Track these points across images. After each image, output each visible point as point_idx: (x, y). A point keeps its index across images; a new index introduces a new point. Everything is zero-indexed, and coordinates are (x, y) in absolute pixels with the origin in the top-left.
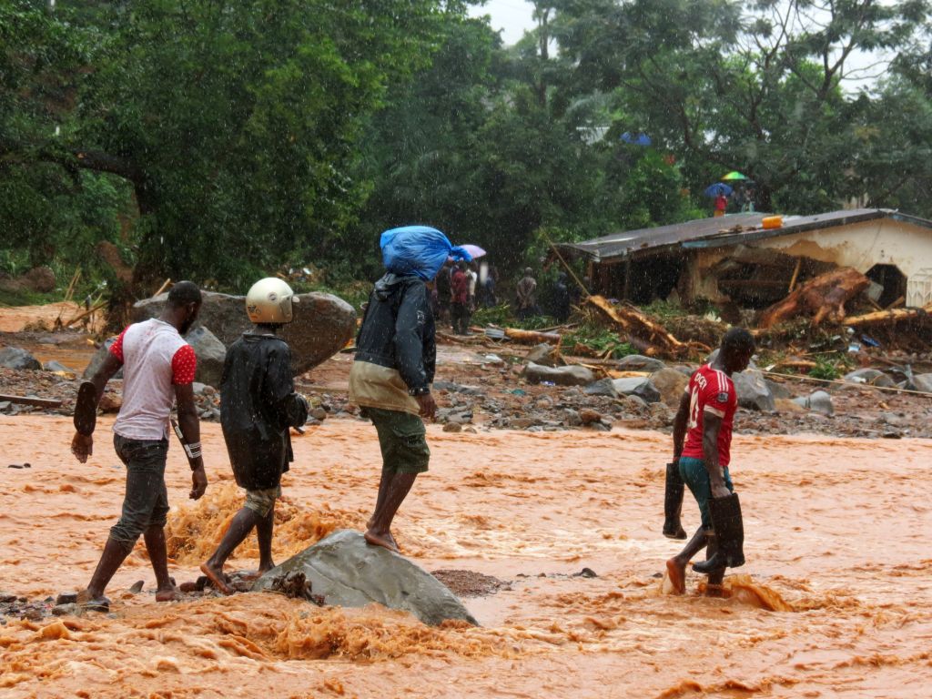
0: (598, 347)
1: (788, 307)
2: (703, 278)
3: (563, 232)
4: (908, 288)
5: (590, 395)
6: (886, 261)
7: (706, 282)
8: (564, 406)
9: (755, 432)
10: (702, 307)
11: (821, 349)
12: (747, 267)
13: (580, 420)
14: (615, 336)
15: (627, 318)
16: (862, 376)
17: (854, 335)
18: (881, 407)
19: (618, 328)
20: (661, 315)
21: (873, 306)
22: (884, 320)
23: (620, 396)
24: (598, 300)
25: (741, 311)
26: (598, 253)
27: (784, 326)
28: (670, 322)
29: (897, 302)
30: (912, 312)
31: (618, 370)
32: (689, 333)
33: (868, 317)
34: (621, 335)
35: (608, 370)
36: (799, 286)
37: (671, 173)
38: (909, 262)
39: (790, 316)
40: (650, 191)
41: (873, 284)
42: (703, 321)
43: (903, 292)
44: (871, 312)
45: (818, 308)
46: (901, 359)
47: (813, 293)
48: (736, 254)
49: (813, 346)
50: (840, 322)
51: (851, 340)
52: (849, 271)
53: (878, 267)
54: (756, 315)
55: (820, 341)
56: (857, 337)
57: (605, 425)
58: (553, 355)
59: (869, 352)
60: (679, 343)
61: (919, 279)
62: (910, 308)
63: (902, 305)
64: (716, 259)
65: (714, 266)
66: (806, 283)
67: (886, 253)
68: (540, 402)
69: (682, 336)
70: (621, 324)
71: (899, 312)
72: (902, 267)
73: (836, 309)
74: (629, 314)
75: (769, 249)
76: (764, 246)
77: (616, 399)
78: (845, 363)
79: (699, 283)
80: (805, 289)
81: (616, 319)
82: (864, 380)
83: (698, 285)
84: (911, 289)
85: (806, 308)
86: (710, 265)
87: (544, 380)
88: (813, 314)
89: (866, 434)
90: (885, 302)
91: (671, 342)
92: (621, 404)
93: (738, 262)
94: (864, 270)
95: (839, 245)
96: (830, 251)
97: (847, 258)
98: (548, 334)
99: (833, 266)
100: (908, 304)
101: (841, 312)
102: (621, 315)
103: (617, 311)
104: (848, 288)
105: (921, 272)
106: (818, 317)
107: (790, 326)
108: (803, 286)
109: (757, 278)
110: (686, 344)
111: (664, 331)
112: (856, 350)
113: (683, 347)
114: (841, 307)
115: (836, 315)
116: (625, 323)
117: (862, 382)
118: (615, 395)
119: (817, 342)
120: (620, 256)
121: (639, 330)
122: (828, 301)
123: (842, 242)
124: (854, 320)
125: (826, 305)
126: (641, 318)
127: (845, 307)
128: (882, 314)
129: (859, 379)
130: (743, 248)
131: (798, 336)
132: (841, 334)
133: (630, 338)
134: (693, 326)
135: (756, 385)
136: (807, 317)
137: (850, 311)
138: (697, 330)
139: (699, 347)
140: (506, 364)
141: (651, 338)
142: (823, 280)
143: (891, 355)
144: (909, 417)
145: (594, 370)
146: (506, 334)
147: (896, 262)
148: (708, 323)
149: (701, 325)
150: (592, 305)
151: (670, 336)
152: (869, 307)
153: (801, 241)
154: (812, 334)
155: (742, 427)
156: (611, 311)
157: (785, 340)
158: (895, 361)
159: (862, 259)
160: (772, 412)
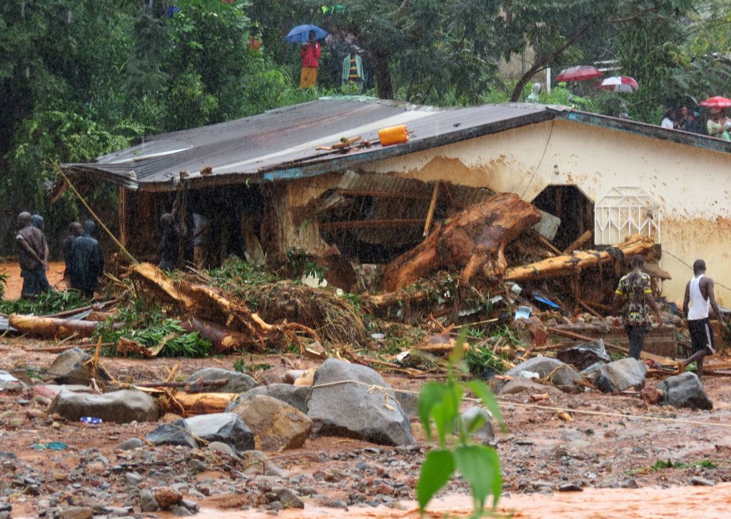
0: (151, 342)
1: (423, 258)
2: (297, 223)
3: (69, 118)
4: (596, 217)
5: (157, 444)
6: (562, 180)
7: (301, 229)
8: (125, 469)
9: (389, 498)
10: (297, 265)
11: (475, 317)
12: (361, 203)
13: (155, 502)
14: (174, 322)
15: (190, 293)
16: (534, 369)
17: (521, 294)
18: (562, 418)
19: (177, 309)
20: (239, 283)
21: (546, 247)
22: (564, 268)
23: (200, 444)
24: (147, 270)
25: (356, 267)
26: (133, 175)
27: (418, 288)
28: (252, 293)
29: (581, 239)
30: (603, 254)
31: (189, 392)
32: (283, 308)
33: (541, 266)
34: (184, 320)
35: (174, 393)
36: (438, 225)
37: (232, 17)
38: (595, 180)
39: (427, 272)
40: (200, 46)
41: (545, 214)
42: (300, 289)
43: (589, 225)
44: (544, 257)
45: (468, 259)
46: (591, 326)
47: (459, 235)
48: (344, 185)
49: (462, 314)
50: (500, 276)
51: (517, 303)
52: (509, 200)
53: (552, 189)
54: (377, 270)
55: (473, 305)
56: (526, 296)
57: (189, 508)
58: (90, 365)
59: (544, 319)
60: (269, 327)
61: (612, 203)
62: (601, 248)
63: (589, 245)
64: (313, 193)
65: (312, 204)
66: (448, 221)
67: (560, 169)
68: (92, 465)
69: (272, 314)
70: (183, 303)
71: (584, 256)
72: (585, 188)
73: (494, 256)
74: (194, 287)
75: (391, 173)
76: (384, 169)
77: (195, 451)
78: (509, 342)
79: (292, 228)
80: (447, 231)
81: (174, 295)
82: (537, 375)
83: (290, 232)
84: (600, 219)
85: (449, 259)
86: (306, 202)
87: (85, 416)
88: (460, 266)
89: (537, 488)
90: (564, 240)
91: (256, 325)
92: (202, 459)
93: (347, 196)
94: (530, 196)
95: (492, 162)
96: (480, 171)
97: (505, 181)
98: (75, 321)
99: (485, 193)
100: (597, 242)
101: (501, 261)
102: (180, 289)
103: (175, 284)
104: (509, 226)
105: (614, 194)
106: (469, 271)
107: (428, 287)
108: (444, 226)
109: (375, 218)
110: (279, 327)
111: (246, 310)
112: (526, 316)
113: (274, 331)
114: (500, 254)
115: (494, 267)
116: (188, 302)
117: (533, 379)
118: (192, 442)
119: (467, 308)
120: (171, 182)
121: (210, 311)
122: (480, 246)
123: (496, 157)
124: (519, 271)
125: (479, 253)
126: (211, 292)
127: (506, 253)
128: (560, 261)
129: (529, 375)
130: (352, 174)
131: (440, 300)
132: (503, 294)
133: (197, 323)
134: (286, 297)
135: (385, 407)
136: (452, 272)
137: (515, 258)
138: (294, 303)
139: (299, 329)
140: (26, 387)
141: (228, 323)
142: (472, 215)
143: (575, 322)
144: (599, 434)
145: (154, 395)
146: (11, 324)
147: (575, 182)
148: (310, 292)
149: (298, 295)
150: (137, 276)
151: (255, 317)
152: (542, 252)
153: (436, 159)
154: (459, 296)
155: (371, 494)
156: (167, 285)
157: (423, 307)
158: (582, 331)
159: (527, 180)
160: (410, 447)
